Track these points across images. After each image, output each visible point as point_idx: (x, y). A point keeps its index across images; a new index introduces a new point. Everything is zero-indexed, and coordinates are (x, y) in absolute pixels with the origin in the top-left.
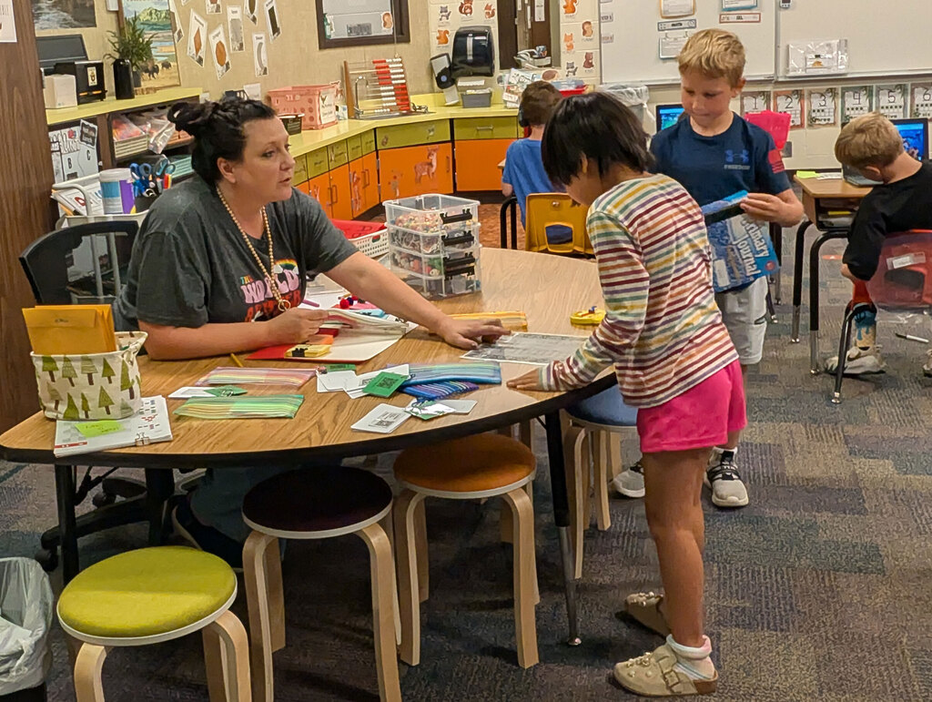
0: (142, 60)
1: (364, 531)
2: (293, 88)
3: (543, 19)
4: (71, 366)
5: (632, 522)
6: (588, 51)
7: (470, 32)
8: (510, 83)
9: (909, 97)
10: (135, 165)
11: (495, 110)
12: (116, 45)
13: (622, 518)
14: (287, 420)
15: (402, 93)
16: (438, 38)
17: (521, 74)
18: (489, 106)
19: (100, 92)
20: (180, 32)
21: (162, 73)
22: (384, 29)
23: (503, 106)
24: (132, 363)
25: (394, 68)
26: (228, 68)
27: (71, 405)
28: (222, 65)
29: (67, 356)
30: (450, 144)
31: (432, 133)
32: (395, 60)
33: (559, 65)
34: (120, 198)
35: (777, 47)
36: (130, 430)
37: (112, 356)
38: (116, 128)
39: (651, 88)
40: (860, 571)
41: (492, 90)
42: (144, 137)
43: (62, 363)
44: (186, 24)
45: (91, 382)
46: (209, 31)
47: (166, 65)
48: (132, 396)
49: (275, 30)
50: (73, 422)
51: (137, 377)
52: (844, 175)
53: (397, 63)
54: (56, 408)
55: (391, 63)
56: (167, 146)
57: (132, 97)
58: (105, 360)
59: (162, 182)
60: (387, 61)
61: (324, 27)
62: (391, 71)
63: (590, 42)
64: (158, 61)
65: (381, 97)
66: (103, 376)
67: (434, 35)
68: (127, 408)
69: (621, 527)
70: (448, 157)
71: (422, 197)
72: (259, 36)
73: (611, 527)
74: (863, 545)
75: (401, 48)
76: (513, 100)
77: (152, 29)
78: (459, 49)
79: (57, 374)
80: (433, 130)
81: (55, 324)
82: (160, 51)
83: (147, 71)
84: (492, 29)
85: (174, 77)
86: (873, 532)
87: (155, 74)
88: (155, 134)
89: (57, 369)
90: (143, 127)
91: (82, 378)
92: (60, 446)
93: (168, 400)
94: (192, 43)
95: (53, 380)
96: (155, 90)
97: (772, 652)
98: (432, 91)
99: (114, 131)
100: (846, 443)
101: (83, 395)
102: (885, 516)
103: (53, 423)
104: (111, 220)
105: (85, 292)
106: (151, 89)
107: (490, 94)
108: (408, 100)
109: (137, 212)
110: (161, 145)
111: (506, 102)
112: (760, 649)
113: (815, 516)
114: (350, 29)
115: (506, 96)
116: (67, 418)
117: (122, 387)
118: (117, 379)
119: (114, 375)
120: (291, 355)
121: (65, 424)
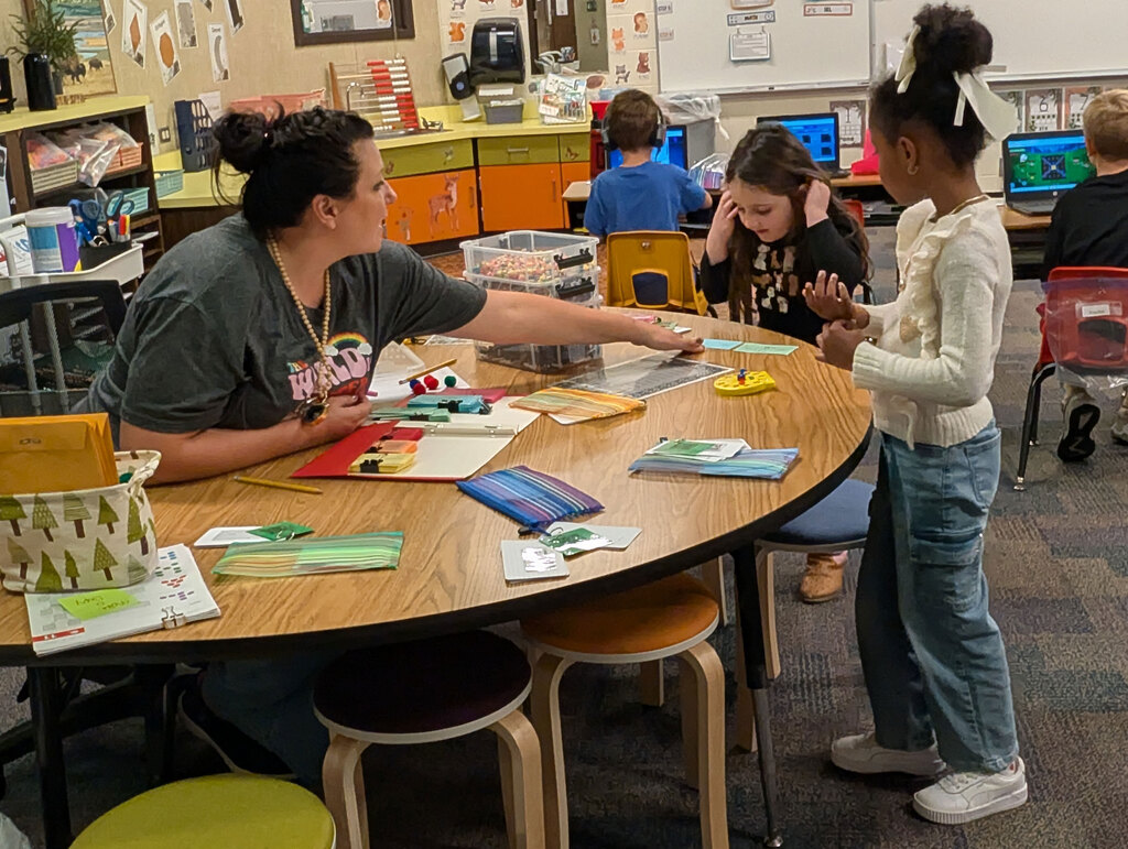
0: (62, 56)
1: (502, 723)
2: (263, 97)
3: (566, 13)
4: (48, 511)
5: (807, 665)
6: (644, 51)
7: (494, 25)
8: (547, 92)
9: (1024, 108)
10: (75, 202)
11: (529, 127)
12: (24, 34)
13: (794, 660)
14: (389, 573)
15: (407, 105)
16: (451, 33)
17: (561, 80)
18: (521, 122)
19: (5, 100)
20: (111, 19)
21: (90, 75)
22: (380, 20)
23: (541, 121)
24: (141, 499)
25: (396, 72)
26: (176, 70)
27: (48, 569)
28: (169, 67)
29: (40, 495)
30: (474, 171)
31: (449, 158)
32: (396, 61)
33: (606, 69)
34: (58, 249)
35: (872, 45)
36: (149, 603)
37: (114, 492)
38: (31, 151)
39: (724, 97)
40: (1109, 708)
41: (524, 101)
42: (72, 163)
43: (32, 506)
44: (119, 9)
45: (81, 534)
46: (150, 19)
47: (96, 64)
48: (145, 550)
49: (237, 20)
50: (52, 596)
51: (150, 520)
52: (1007, 201)
53: (399, 65)
54: (23, 575)
55: (390, 66)
56: (105, 176)
57: (53, 107)
58: (102, 498)
59: (116, 227)
60: (387, 62)
61: (301, 16)
62: (392, 76)
63: (644, 40)
64: (85, 59)
65: (380, 110)
66: (100, 522)
67: (446, 29)
68: (138, 569)
69: (795, 673)
70: (471, 188)
71: (507, 235)
72: (216, 27)
73: (782, 673)
74: (1102, 674)
75: (403, 44)
76: (553, 114)
77: (73, 14)
78: (479, 46)
79: (24, 524)
80: (451, 153)
81: (21, 447)
82: (86, 45)
83: (69, 72)
84: (520, 22)
85: (108, 82)
86: (1109, 655)
87: (81, 76)
88: (88, 159)
89: (24, 516)
90: (68, 149)
91: (66, 528)
92: (42, 638)
93: (195, 549)
94: (127, 35)
95: (17, 533)
96: (83, 98)
97: (1030, 831)
98: (445, 103)
99: (29, 155)
100: (1045, 538)
101: (67, 554)
102: (1117, 632)
103: (18, 599)
104: (46, 282)
105: (9, 386)
106: (77, 96)
107: (522, 106)
108: (415, 113)
109: (83, 269)
110: (97, 175)
111: (543, 116)
112: (1015, 828)
113: (1034, 640)
114: (325, 21)
115: (543, 109)
116: (43, 589)
117: (129, 537)
118: (122, 527)
119: (117, 520)
120: (359, 469)
121: (39, 600)
